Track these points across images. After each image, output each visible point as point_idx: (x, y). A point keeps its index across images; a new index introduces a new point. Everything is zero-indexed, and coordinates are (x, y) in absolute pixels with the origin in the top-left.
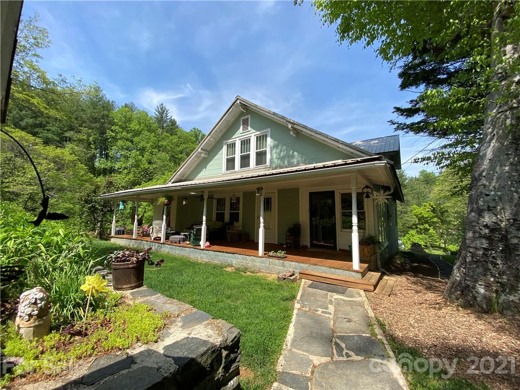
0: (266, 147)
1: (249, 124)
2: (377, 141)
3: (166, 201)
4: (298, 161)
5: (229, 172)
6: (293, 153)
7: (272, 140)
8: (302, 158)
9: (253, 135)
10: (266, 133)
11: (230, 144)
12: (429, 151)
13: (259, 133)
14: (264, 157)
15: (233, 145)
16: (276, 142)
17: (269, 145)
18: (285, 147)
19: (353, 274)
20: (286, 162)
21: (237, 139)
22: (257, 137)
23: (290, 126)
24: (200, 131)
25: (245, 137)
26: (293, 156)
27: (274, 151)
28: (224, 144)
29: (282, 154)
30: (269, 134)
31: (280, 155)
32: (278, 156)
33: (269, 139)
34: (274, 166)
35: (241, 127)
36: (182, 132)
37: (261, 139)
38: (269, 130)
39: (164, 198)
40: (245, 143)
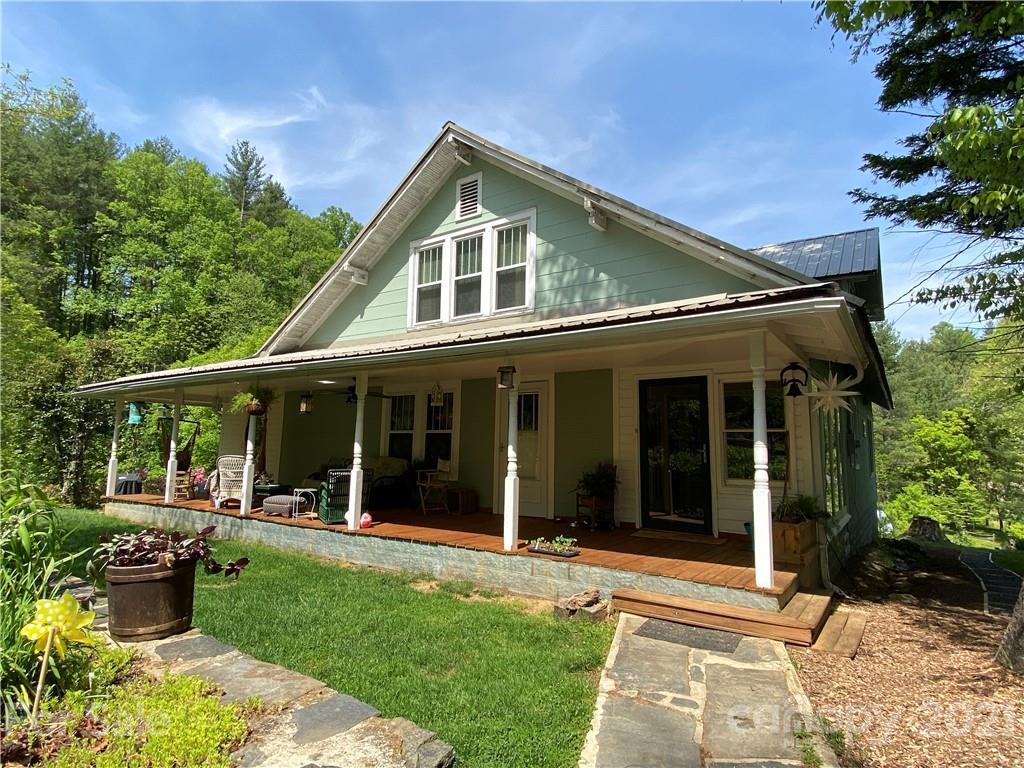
0: (524, 259)
1: (479, 198)
2: (819, 246)
3: (255, 401)
4: (609, 298)
5: (425, 324)
6: (596, 275)
7: (540, 241)
8: (620, 288)
9: (488, 226)
10: (523, 223)
11: (428, 252)
12: (958, 273)
13: (504, 221)
14: (518, 285)
15: (436, 253)
16: (551, 247)
17: (532, 254)
18: (575, 260)
19: (757, 598)
20: (577, 299)
21: (448, 238)
22: (500, 233)
23: (587, 203)
24: (348, 215)
25: (468, 231)
26: (596, 284)
27: (546, 271)
28: (412, 250)
29: (565, 280)
30: (532, 224)
31: (560, 280)
32: (556, 283)
33: (532, 239)
34: (546, 310)
35: (458, 205)
36: (299, 217)
37: (510, 238)
38: (532, 213)
39: (250, 395)
40: (469, 248)
